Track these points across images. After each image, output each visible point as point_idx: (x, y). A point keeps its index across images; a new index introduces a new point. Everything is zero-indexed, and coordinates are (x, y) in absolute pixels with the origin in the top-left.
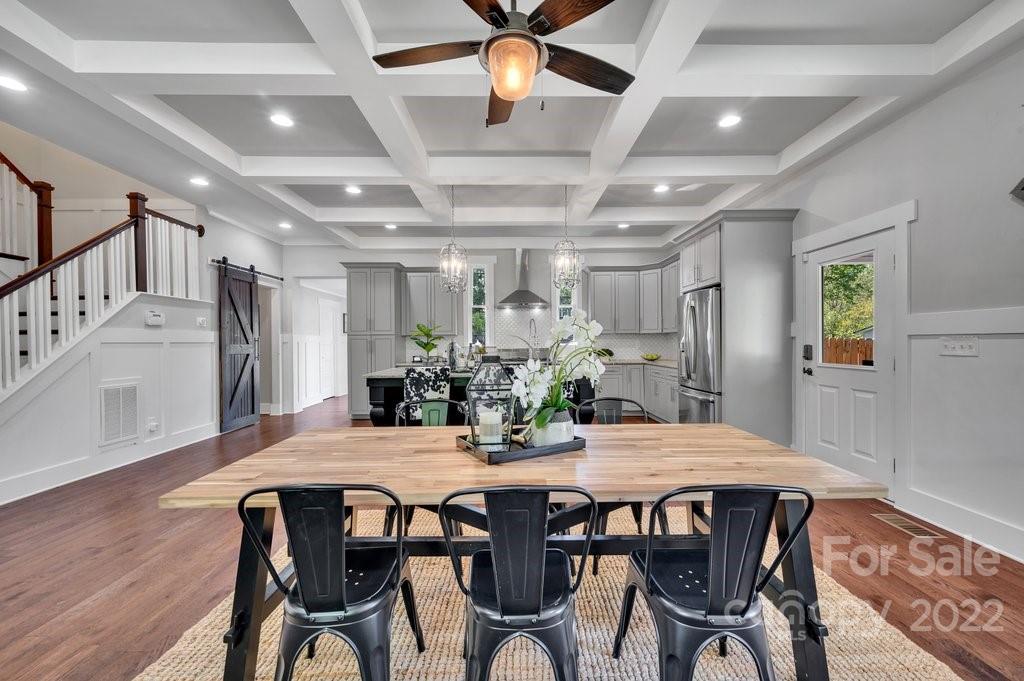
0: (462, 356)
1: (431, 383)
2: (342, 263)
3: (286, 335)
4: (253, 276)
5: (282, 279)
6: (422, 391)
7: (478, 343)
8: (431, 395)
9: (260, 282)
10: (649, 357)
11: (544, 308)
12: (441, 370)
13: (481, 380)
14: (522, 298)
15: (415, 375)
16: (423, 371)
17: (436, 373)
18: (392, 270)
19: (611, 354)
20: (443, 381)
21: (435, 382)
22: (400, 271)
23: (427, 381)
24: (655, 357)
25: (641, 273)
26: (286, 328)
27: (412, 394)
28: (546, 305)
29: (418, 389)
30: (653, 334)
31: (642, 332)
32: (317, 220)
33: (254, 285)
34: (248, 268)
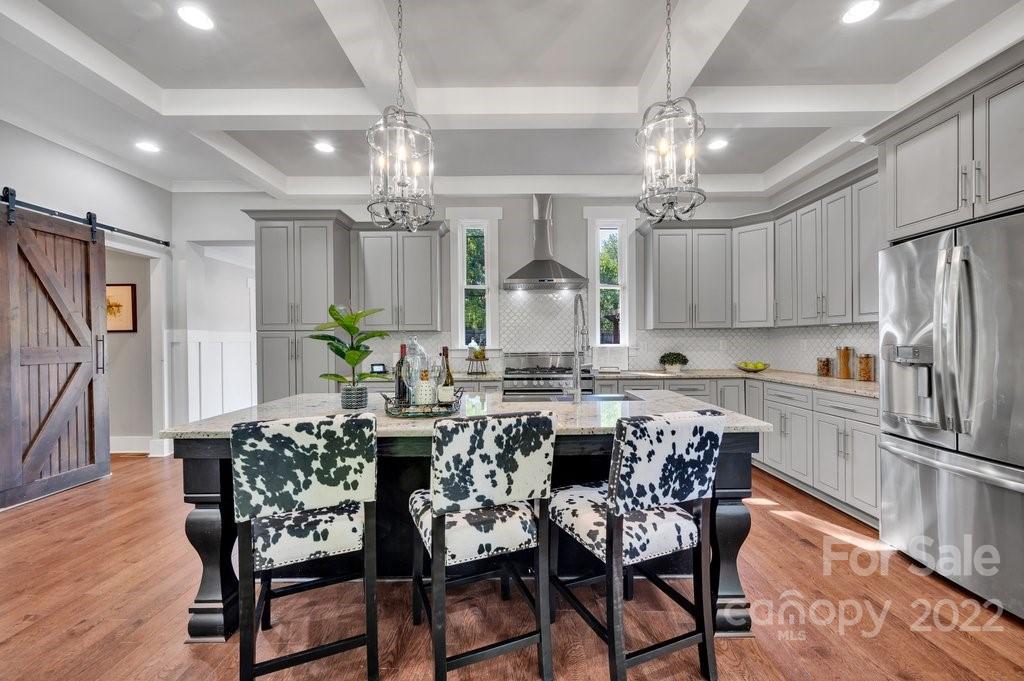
0: (425, 376)
1: (316, 465)
2: (246, 211)
3: (178, 333)
4: (92, 231)
5: (167, 244)
6: (289, 487)
7: (473, 344)
8: (318, 495)
9: (108, 243)
10: (751, 367)
11: (577, 287)
12: (346, 427)
13: (457, 459)
14: (540, 273)
15: (263, 445)
16: (290, 432)
17: (330, 435)
18: (330, 224)
19: (683, 360)
20: (353, 454)
21: (327, 461)
22: (345, 229)
23: (304, 459)
24: (760, 366)
25: (736, 231)
26: (175, 319)
27: (257, 499)
28: (579, 282)
29: (274, 484)
30: (755, 329)
31: (737, 325)
32: (165, 112)
33: (92, 248)
34: (84, 217)
